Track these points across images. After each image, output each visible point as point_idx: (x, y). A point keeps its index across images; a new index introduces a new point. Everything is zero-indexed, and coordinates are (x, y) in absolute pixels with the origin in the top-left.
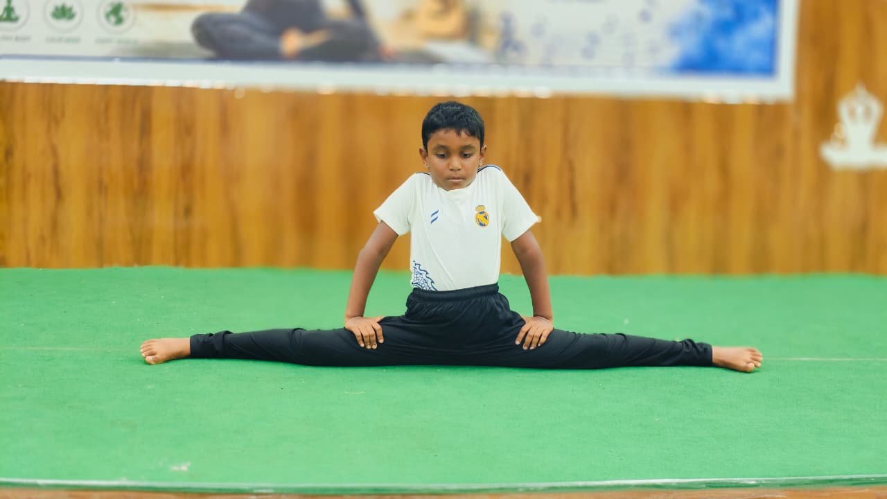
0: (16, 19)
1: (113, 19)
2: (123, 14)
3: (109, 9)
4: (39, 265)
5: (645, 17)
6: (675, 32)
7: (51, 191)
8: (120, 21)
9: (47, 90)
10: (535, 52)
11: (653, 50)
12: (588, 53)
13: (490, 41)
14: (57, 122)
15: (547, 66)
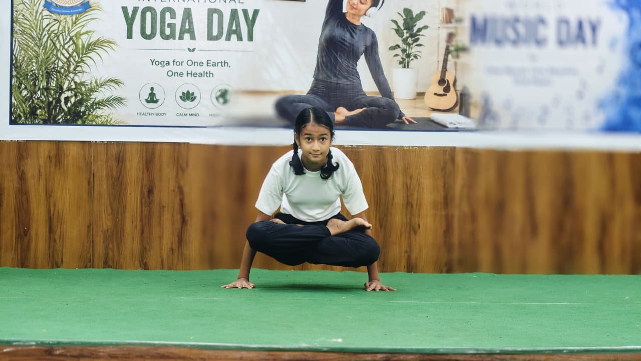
0: (156, 102)
1: (221, 100)
2: (228, 97)
3: (219, 93)
4: (170, 268)
5: (580, 95)
6: (601, 105)
7: (178, 217)
8: (225, 102)
9: (176, 146)
10: (505, 120)
11: (587, 118)
12: (542, 120)
13: (475, 112)
14: (183, 170)
15: (513, 128)
